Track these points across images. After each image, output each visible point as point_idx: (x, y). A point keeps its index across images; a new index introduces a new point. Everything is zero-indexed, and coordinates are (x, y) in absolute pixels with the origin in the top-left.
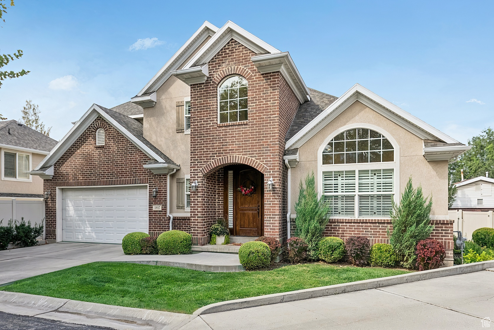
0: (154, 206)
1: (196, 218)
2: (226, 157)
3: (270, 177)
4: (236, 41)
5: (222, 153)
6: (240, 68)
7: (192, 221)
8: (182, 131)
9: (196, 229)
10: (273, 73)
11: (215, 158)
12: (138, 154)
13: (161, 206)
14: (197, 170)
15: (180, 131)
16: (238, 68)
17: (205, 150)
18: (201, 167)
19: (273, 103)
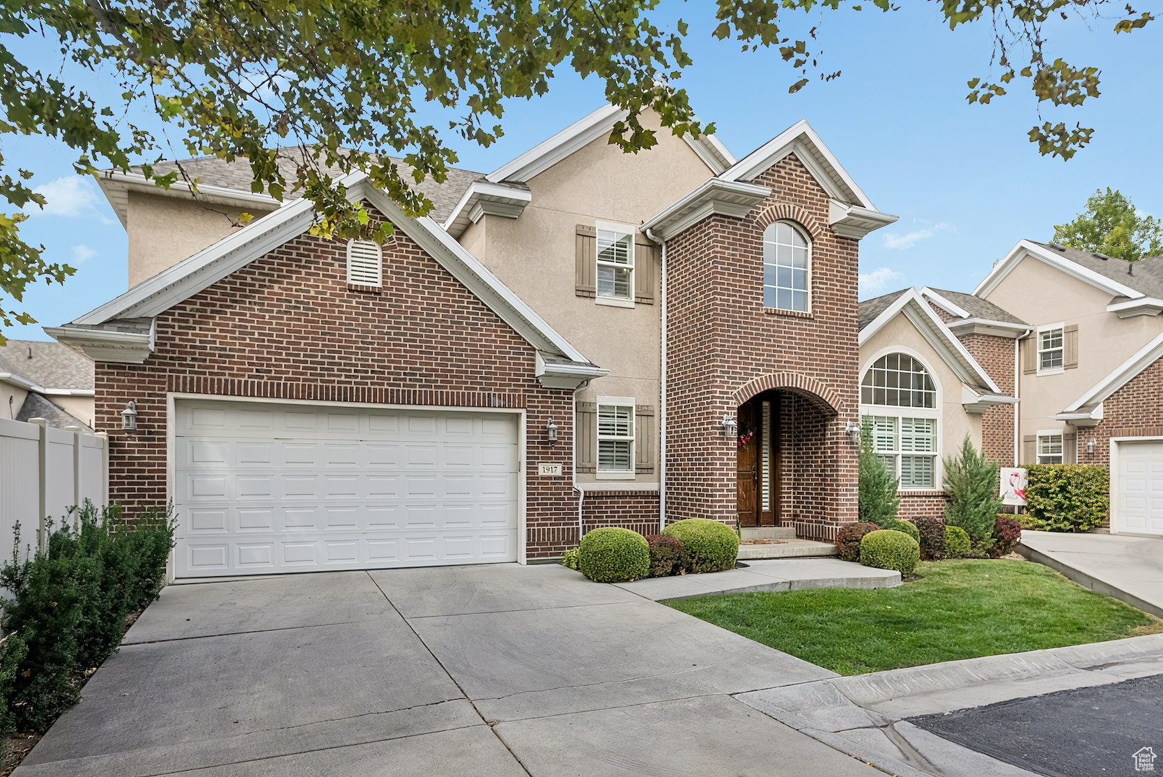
0: (541, 466)
1: (725, 493)
2: (781, 374)
3: (846, 420)
4: (797, 160)
5: (774, 366)
6: (803, 213)
7: (718, 498)
8: (591, 295)
9: (725, 514)
10: (851, 240)
11: (760, 373)
12: (496, 331)
13: (560, 467)
14: (727, 393)
15: (587, 294)
16: (799, 210)
17: (743, 355)
18: (735, 388)
19: (850, 292)
